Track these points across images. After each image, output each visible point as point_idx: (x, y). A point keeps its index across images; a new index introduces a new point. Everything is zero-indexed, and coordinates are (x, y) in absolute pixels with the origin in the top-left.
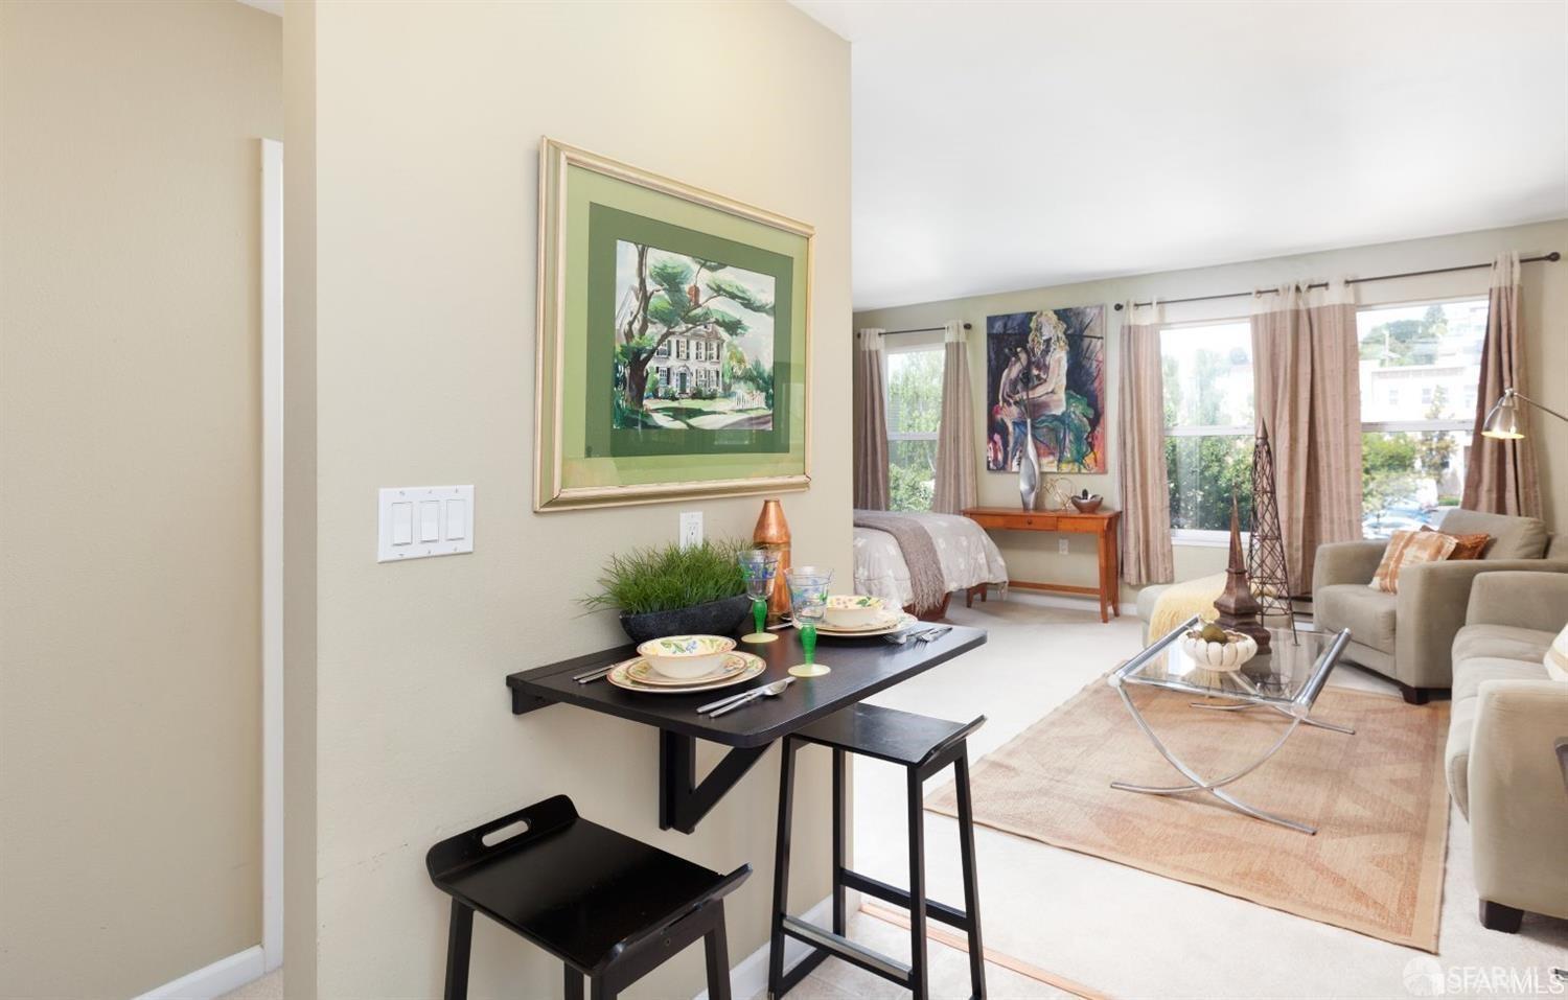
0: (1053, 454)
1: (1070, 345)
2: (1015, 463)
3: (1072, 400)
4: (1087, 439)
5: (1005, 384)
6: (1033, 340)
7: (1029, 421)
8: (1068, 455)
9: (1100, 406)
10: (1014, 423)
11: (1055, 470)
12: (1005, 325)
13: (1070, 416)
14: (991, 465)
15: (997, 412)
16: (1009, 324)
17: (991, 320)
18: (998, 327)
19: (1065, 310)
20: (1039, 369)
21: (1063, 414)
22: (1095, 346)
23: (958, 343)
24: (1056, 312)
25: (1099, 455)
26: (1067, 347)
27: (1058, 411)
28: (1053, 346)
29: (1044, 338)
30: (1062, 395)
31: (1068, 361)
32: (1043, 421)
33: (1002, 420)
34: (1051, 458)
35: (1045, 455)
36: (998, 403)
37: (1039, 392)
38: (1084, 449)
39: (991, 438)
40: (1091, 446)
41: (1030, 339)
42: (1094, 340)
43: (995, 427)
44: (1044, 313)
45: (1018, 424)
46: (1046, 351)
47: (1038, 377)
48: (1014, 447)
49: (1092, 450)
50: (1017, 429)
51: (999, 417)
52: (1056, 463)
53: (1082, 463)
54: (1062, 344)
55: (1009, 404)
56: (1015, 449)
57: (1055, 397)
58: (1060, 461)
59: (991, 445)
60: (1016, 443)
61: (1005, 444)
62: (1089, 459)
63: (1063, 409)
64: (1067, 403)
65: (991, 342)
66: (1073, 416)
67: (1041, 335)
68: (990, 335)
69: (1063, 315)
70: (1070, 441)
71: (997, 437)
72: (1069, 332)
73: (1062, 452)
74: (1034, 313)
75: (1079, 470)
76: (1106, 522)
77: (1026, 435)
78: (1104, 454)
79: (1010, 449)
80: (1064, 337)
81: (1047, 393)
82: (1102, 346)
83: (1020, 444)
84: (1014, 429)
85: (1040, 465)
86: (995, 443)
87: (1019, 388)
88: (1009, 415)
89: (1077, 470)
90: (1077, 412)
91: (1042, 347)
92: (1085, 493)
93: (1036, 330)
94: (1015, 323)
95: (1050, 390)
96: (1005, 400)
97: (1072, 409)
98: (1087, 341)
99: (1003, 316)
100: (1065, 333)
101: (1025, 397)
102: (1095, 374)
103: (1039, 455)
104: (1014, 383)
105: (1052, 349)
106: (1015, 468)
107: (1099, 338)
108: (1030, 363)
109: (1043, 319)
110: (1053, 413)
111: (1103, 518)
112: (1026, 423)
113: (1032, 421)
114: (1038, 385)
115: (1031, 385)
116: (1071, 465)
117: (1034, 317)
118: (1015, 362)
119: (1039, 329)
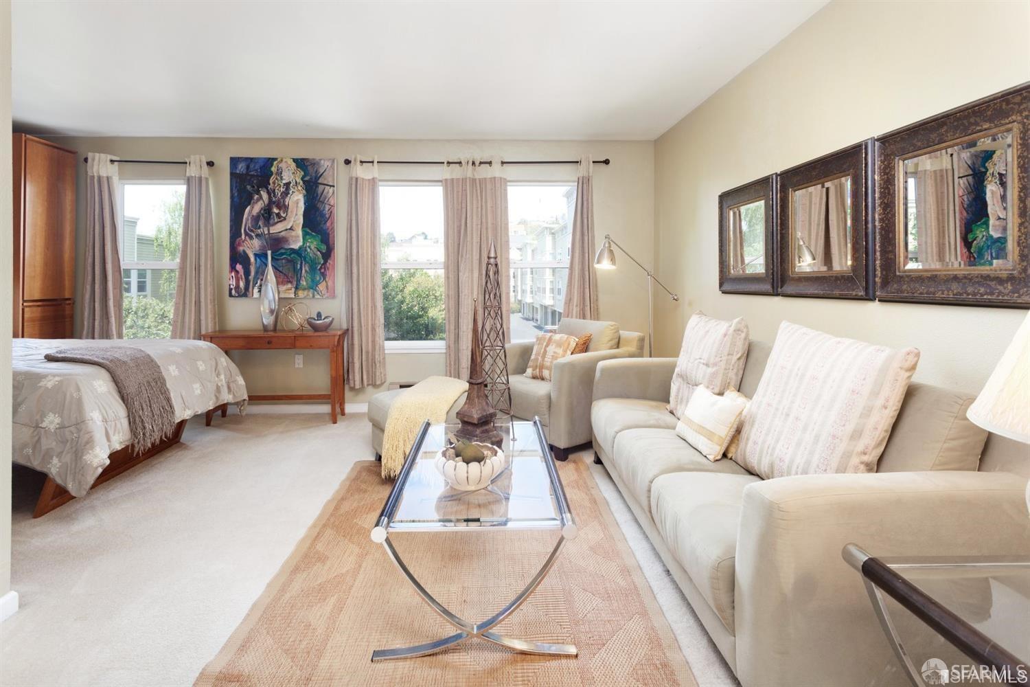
0: (291, 282)
1: (306, 190)
2: (256, 290)
3: (308, 237)
4: (320, 270)
5: (247, 220)
6: (274, 183)
7: (269, 253)
8: (304, 283)
9: (331, 242)
10: (256, 255)
11: (293, 296)
12: (248, 167)
13: (306, 250)
14: (233, 292)
15: (239, 245)
16: (252, 166)
17: (234, 161)
18: (241, 167)
19: (303, 160)
20: (279, 207)
21: (300, 248)
22: (328, 192)
23: (200, 178)
24: (295, 160)
25: (330, 284)
26: (304, 192)
27: (296, 246)
28: (292, 190)
29: (284, 182)
30: (300, 232)
31: (305, 204)
32: (283, 254)
33: (244, 251)
34: (289, 286)
35: (283, 283)
36: (241, 236)
37: (277, 229)
38: (318, 279)
39: (233, 268)
40: (324, 275)
41: (271, 182)
42: (327, 187)
43: (237, 258)
44: (284, 160)
45: (261, 256)
46: (286, 193)
47: (278, 215)
48: (254, 278)
49: (324, 279)
50: (258, 260)
51: (241, 249)
52: (293, 290)
53: (316, 290)
54: (300, 188)
55: (251, 238)
56: (256, 278)
57: (293, 233)
58: (296, 288)
59: (233, 274)
60: (257, 273)
61: (247, 273)
62: (322, 287)
63: (301, 244)
64: (304, 239)
65: (234, 180)
66: (309, 250)
67: (282, 179)
68: (232, 174)
69: (301, 163)
70: (306, 271)
71: (239, 267)
72: (307, 179)
73: (298, 281)
75: (314, 296)
76: (337, 338)
77: (266, 265)
78: (334, 283)
79: (251, 277)
80: (301, 182)
81: (286, 230)
82: (333, 193)
83: (261, 273)
84: (256, 260)
85: (279, 293)
86: (237, 272)
87: (261, 223)
88: (251, 247)
89: (311, 295)
90: (312, 248)
91: (282, 189)
92: (319, 315)
93: (277, 174)
94: (257, 167)
95: (289, 227)
96: (246, 234)
97: (308, 244)
98: (321, 187)
99: (246, 159)
100: (302, 179)
101: (266, 232)
102: (327, 216)
103: (278, 283)
104: (256, 219)
105: (291, 192)
106: (256, 294)
107: (331, 186)
108: (271, 202)
109: (283, 165)
110: (292, 247)
111: (334, 336)
112: (266, 255)
113: (272, 253)
114: (278, 222)
115: (271, 222)
116: (306, 292)
117: (275, 163)
118: (258, 200)
119: (279, 173)
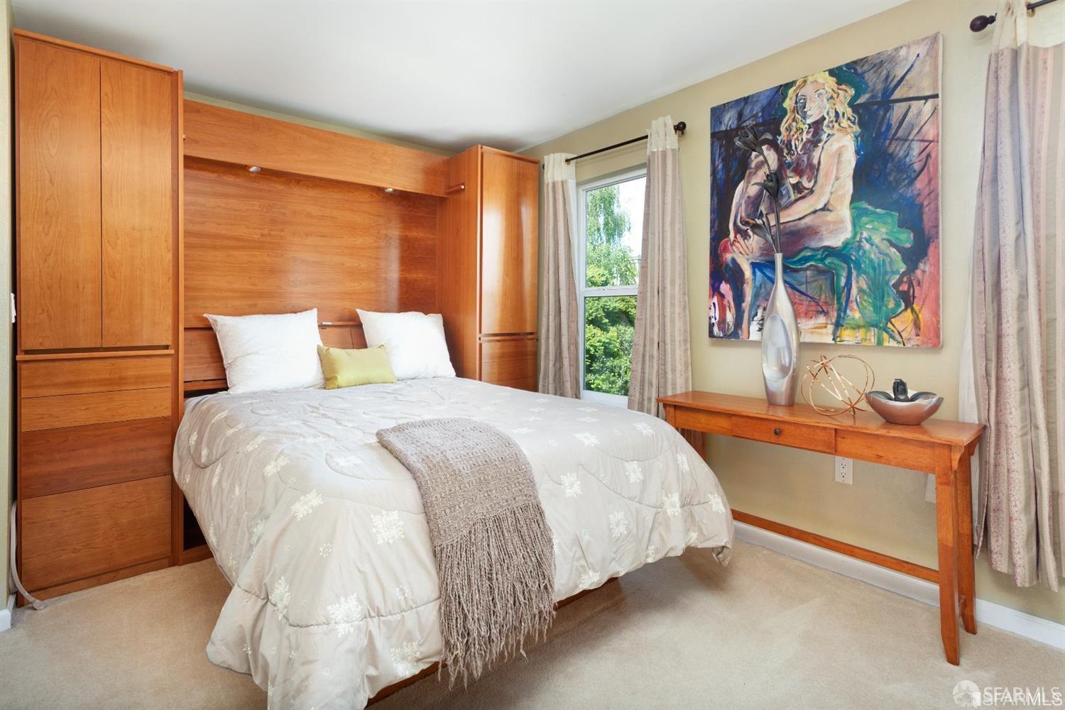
0: (826, 313)
1: (861, 124)
2: (754, 327)
3: (865, 219)
4: (896, 286)
5: (739, 205)
6: (789, 129)
7: (779, 258)
8: (854, 314)
9: (927, 222)
10: (754, 266)
11: (829, 340)
12: (740, 115)
13: (860, 247)
14: (716, 329)
15: (726, 250)
16: (747, 112)
17: (717, 113)
18: (729, 120)
19: (852, 65)
20: (799, 171)
21: (846, 244)
22: (919, 114)
23: (664, 154)
24: (832, 72)
25: (924, 316)
26: (856, 129)
27: (836, 241)
28: (828, 131)
29: (809, 121)
30: (844, 211)
31: (857, 152)
32: (806, 259)
33: (734, 260)
34: (822, 320)
35: (807, 315)
36: (728, 235)
37: (796, 213)
38: (891, 305)
39: (715, 290)
40: (908, 299)
41: (783, 128)
42: (914, 103)
43: (723, 272)
44: (810, 79)
45: (764, 266)
46: (815, 142)
47: (797, 187)
48: (752, 305)
49: (909, 304)
50: (758, 273)
51: (728, 257)
52: (831, 328)
53: (886, 330)
54: (845, 123)
55: (745, 236)
56: (754, 306)
57: (830, 217)
58: (838, 325)
59: (715, 300)
60: (756, 296)
61: (739, 297)
62: (903, 322)
63: (846, 234)
64: (854, 225)
65: (717, 143)
66: (867, 246)
67: (804, 117)
68: (715, 136)
69: (845, 74)
70: (860, 290)
71: (725, 288)
72: (861, 100)
73: (842, 311)
74: (788, 86)
75: (880, 343)
77: (773, 281)
78: (936, 313)
79: (746, 305)
80: (849, 111)
81: (815, 212)
82: (935, 110)
83: (764, 295)
84: (754, 273)
85: (799, 332)
86: (722, 296)
87: (763, 208)
88: (744, 252)
89: (873, 341)
90: (877, 239)
91: (805, 137)
92: (900, 387)
93: (795, 110)
94: (757, 109)
95: (821, 206)
96: (738, 230)
97: (865, 235)
98: (898, 109)
99: (737, 102)
100: (851, 104)
101: (773, 223)
102: (917, 167)
103: (797, 315)
104: (755, 202)
105: (824, 137)
106: (755, 335)
107: (926, 98)
108: (782, 165)
109: (808, 91)
110: (826, 243)
111: (949, 447)
112: (771, 264)
113: (784, 258)
114: (796, 200)
115: (784, 201)
116: (861, 334)
117: (791, 91)
118: (759, 166)
119: (801, 108)
